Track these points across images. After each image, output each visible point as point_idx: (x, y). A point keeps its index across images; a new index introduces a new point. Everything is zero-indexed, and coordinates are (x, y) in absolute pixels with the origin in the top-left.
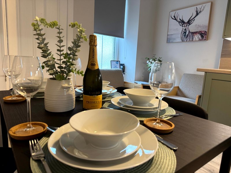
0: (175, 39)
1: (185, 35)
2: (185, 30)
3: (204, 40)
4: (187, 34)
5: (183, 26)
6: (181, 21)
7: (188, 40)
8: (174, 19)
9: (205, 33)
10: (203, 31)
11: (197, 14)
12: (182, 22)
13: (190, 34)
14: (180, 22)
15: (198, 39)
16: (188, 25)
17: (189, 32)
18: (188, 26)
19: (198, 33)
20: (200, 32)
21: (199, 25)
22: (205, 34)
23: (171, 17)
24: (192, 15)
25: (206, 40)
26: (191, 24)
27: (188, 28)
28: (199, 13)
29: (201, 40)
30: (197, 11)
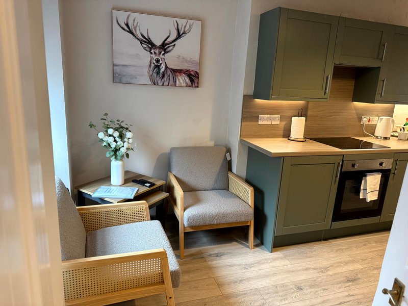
0: (136, 78)
1: (158, 73)
2: (158, 61)
3: (196, 87)
4: (162, 70)
5: (152, 51)
6: (144, 39)
7: (166, 83)
8: (128, 32)
9: (197, 75)
10: (192, 71)
11: (179, 36)
12: (148, 43)
13: (169, 71)
14: (144, 41)
15: (184, 84)
16: (163, 52)
17: (166, 67)
18: (163, 54)
19: (185, 73)
20: (188, 71)
21: (184, 58)
22: (195, 76)
23: (118, 24)
24: (168, 34)
25: (198, 87)
26: (168, 52)
27: (163, 60)
28: (182, 34)
29: (190, 87)
30: (178, 30)
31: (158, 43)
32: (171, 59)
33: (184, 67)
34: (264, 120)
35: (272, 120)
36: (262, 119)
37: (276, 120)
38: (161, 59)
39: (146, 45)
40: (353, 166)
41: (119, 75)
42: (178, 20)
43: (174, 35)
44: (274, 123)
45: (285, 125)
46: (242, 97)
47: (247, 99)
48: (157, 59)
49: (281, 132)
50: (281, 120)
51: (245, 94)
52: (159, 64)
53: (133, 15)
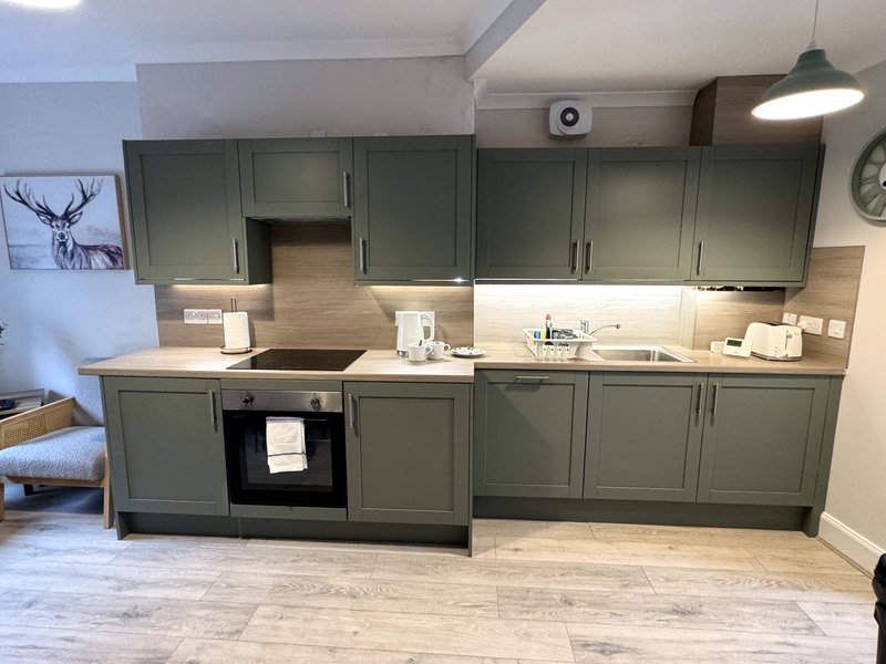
0: (38, 261)
1: (65, 252)
2: (62, 236)
3: (119, 269)
4: (70, 248)
5: (54, 224)
6: (41, 210)
7: (77, 266)
8: (20, 202)
9: (119, 252)
10: (112, 246)
11: (86, 200)
12: (46, 214)
13: (79, 249)
14: (41, 212)
15: (104, 266)
16: (67, 224)
17: (75, 244)
18: (69, 227)
19: (102, 250)
20: (105, 246)
21: (96, 230)
22: (117, 254)
23: (7, 193)
24: (71, 199)
25: (123, 268)
26: (74, 223)
27: (69, 234)
28: (89, 197)
29: (111, 269)
30: (83, 192)
31: (59, 212)
32: (80, 233)
33: (99, 241)
34: (193, 317)
35: (208, 317)
36: (189, 314)
37: (214, 318)
38: (67, 233)
39: (44, 216)
40: (248, 401)
41: (17, 258)
44: (210, 322)
48: (61, 233)
52: (65, 241)
53: (24, 180)
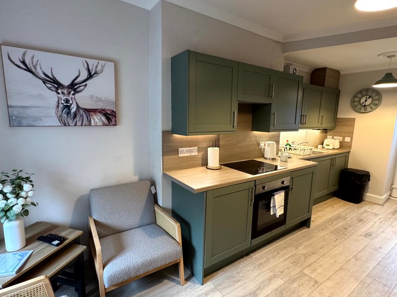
0: (41, 120)
1: (68, 113)
2: (67, 101)
3: (113, 125)
4: (74, 110)
5: (60, 91)
6: (48, 79)
7: (79, 123)
8: (25, 70)
9: (114, 114)
10: (108, 110)
11: (90, 76)
12: (54, 83)
13: (81, 111)
14: (48, 81)
15: (101, 124)
16: (73, 92)
17: (78, 107)
19: (100, 112)
20: (103, 110)
21: (98, 98)
22: (112, 115)
23: (11, 61)
24: (77, 74)
25: (116, 125)
26: (78, 92)
27: (73, 100)
28: (94, 74)
29: (107, 125)
30: (89, 70)
31: (66, 82)
32: (83, 99)
33: (99, 106)
34: (184, 153)
35: (191, 151)
36: (182, 151)
37: (194, 152)
38: (71, 99)
39: (51, 84)
40: (264, 188)
41: (16, 117)
42: (88, 60)
43: (84, 75)
44: (193, 154)
45: (202, 155)
46: (161, 134)
47: (166, 134)
48: (66, 99)
49: (200, 162)
50: (199, 151)
51: (164, 130)
52: (69, 105)
